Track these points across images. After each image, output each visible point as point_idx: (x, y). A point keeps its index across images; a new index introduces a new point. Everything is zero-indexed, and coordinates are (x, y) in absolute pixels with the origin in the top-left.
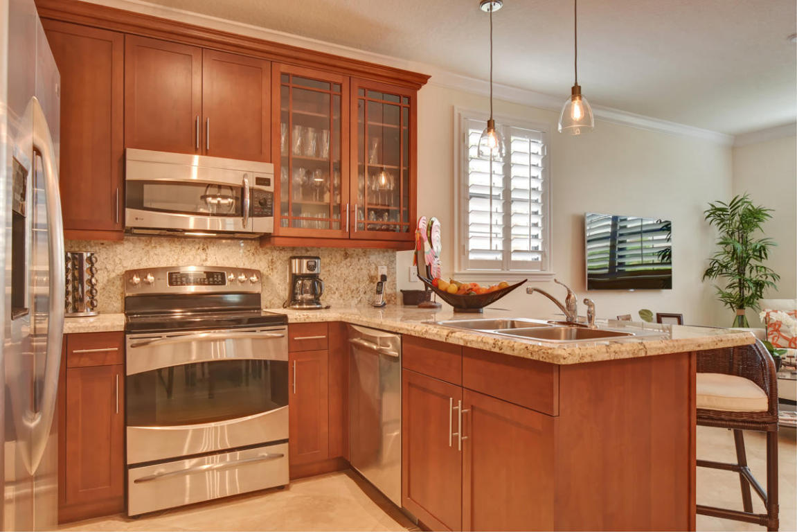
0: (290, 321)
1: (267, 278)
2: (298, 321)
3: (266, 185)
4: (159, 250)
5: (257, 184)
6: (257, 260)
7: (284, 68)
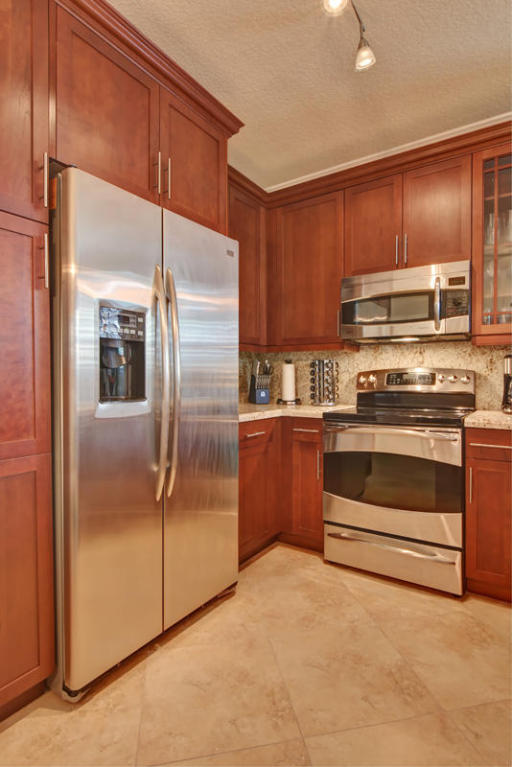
0: (466, 425)
1: (486, 379)
2: (476, 426)
3: (460, 284)
4: (384, 356)
5: (450, 284)
6: (474, 360)
7: (486, 154)
